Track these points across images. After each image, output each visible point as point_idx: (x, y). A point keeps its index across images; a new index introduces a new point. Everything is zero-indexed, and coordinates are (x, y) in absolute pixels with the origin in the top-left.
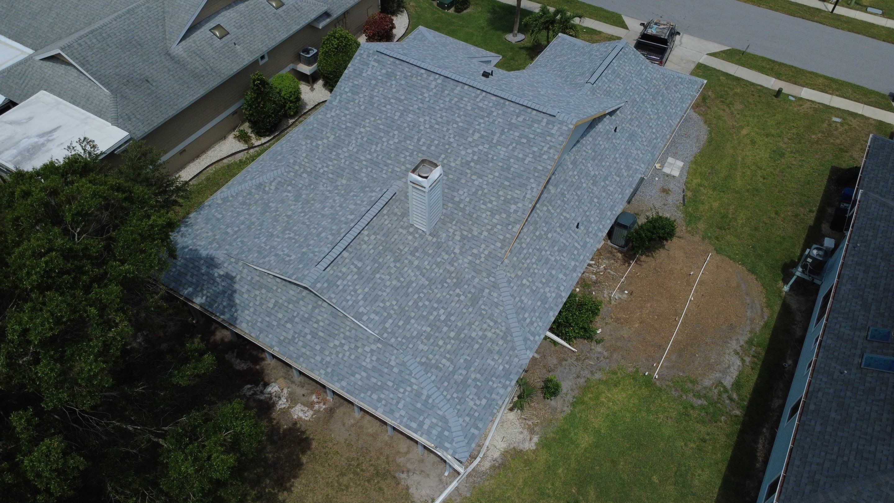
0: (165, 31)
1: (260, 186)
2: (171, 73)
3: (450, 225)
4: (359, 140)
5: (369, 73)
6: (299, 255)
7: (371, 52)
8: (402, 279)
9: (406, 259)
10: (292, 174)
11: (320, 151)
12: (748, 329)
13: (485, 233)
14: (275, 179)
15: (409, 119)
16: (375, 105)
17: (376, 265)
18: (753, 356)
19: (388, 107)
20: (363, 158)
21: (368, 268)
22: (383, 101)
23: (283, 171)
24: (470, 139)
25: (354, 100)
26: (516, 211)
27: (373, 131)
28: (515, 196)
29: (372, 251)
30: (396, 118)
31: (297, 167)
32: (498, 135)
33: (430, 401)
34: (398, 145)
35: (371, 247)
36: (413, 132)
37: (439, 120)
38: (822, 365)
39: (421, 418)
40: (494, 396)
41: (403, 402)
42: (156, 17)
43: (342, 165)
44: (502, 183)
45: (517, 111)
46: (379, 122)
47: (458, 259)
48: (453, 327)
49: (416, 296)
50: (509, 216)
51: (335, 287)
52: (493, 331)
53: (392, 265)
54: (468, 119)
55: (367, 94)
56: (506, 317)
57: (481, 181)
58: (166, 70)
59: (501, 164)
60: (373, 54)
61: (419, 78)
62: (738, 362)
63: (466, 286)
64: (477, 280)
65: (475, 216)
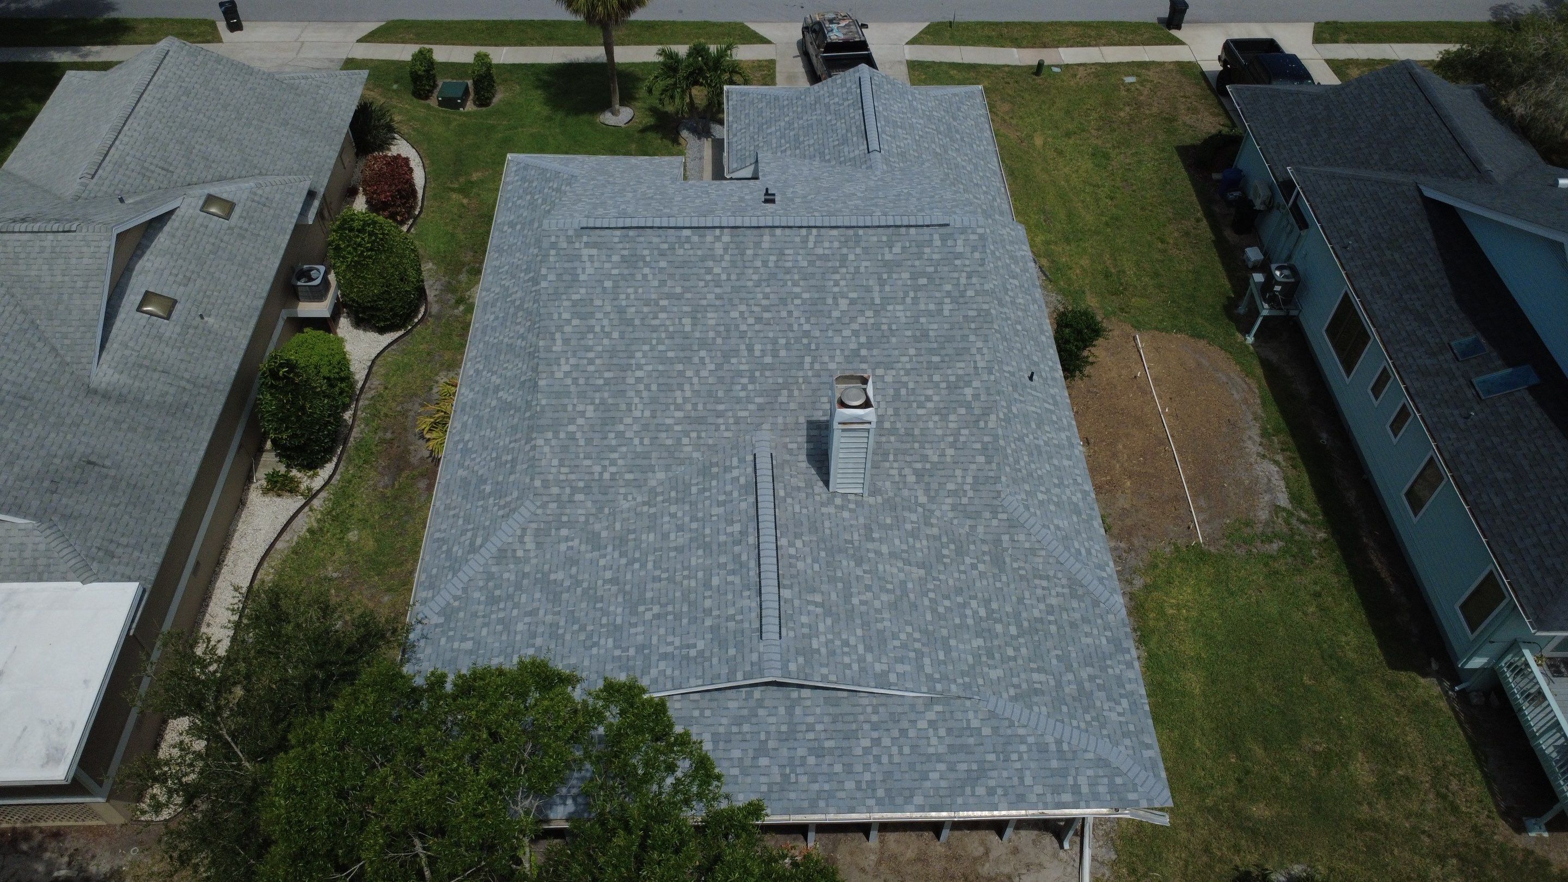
0: (53, 349)
1: (502, 556)
2: (125, 426)
3: (887, 465)
4: (645, 394)
5: (590, 270)
6: (709, 636)
7: (570, 233)
8: (890, 586)
9: (868, 551)
10: (553, 506)
11: (582, 442)
12: (1250, 417)
13: (950, 452)
14: (524, 530)
15: (712, 322)
16: (637, 322)
17: (840, 585)
18: (1283, 450)
19: (662, 316)
20: (669, 421)
21: (834, 596)
22: (646, 309)
23: (533, 508)
24: (836, 314)
25: (591, 329)
26: (976, 396)
27: (661, 368)
28: (961, 372)
29: (816, 567)
30: (688, 328)
31: (555, 490)
32: (877, 288)
33: (1065, 747)
34: (720, 373)
35: (809, 561)
36: (733, 341)
37: (765, 302)
38: (1435, 419)
39: (1070, 781)
40: (1127, 686)
41: (1028, 773)
42: (16, 327)
43: (639, 449)
44: (929, 362)
45: (884, 239)
46: (661, 348)
47: (932, 512)
48: (1005, 619)
49: (926, 602)
50: (969, 407)
51: (816, 656)
52: (1053, 593)
53: (859, 572)
54: (812, 282)
55: (608, 309)
56: (1058, 562)
57: (894, 372)
58: (110, 424)
59: (909, 333)
60: (579, 236)
61: (687, 246)
62: (1274, 468)
63: (972, 547)
64: (980, 529)
65: (917, 432)
